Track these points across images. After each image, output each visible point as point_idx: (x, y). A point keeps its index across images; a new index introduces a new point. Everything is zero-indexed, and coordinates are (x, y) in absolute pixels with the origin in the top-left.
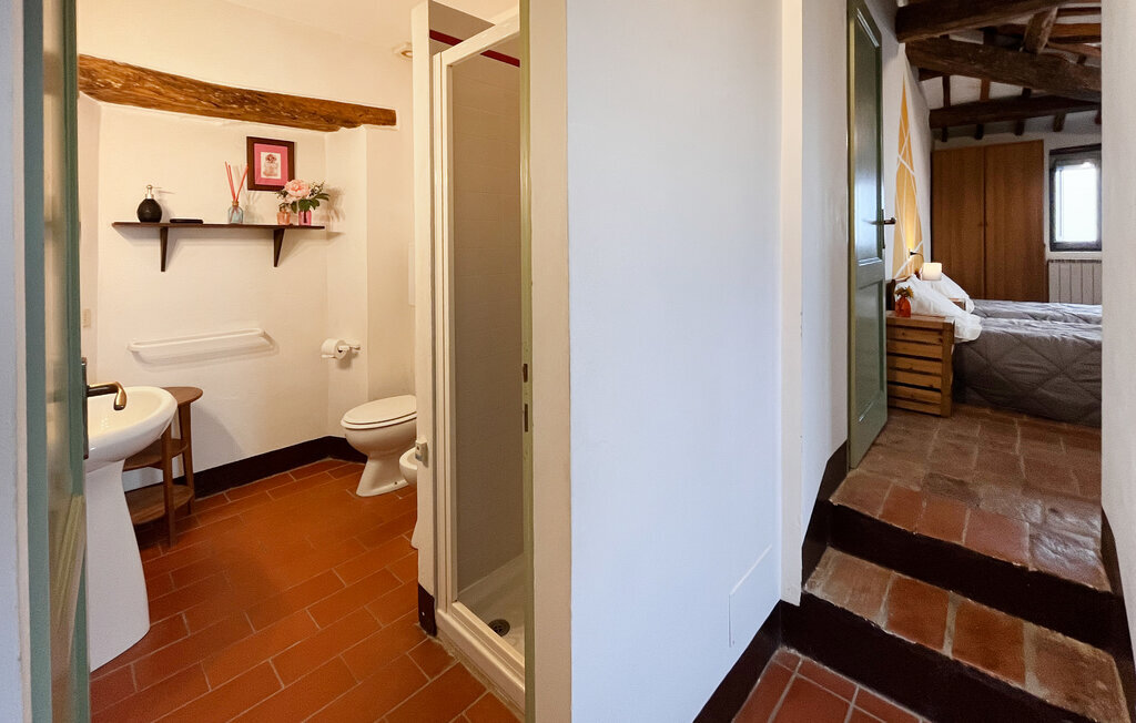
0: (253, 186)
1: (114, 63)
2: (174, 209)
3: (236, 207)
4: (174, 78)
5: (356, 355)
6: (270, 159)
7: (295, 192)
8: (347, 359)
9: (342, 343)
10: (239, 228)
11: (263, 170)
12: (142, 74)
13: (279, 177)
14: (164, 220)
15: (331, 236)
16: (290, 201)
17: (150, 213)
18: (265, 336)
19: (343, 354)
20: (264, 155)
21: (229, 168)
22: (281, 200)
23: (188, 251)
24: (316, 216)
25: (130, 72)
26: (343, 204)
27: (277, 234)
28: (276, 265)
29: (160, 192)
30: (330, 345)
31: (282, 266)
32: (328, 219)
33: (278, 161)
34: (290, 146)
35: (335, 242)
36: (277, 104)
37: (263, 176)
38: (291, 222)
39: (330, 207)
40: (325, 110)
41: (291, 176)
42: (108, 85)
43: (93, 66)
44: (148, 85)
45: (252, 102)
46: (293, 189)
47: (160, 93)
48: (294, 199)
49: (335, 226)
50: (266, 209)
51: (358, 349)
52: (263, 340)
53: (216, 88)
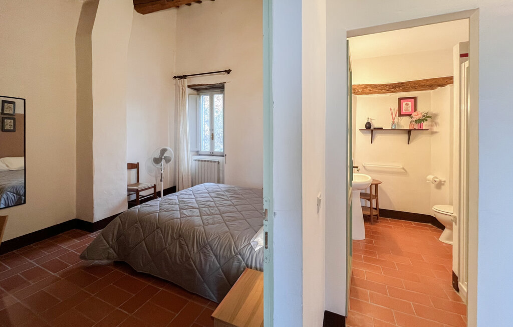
0: (400, 115)
1: (360, 85)
2: (375, 125)
3: (394, 123)
4: (375, 85)
5: (443, 184)
6: (407, 105)
7: (416, 116)
8: (439, 185)
9: (436, 178)
10: (394, 130)
11: (404, 109)
12: (366, 86)
13: (410, 111)
14: (372, 128)
15: (433, 133)
16: (414, 120)
17: (368, 126)
18: (403, 169)
19: (436, 183)
20: (404, 103)
21: (391, 110)
22: (411, 120)
23: (378, 137)
24: (425, 125)
25: (363, 86)
26: (439, 120)
27: (409, 132)
28: (408, 144)
29: (371, 119)
30: (430, 177)
31: (411, 144)
32: (432, 126)
33: (410, 105)
34: (415, 98)
35: (435, 136)
36: (408, 85)
37: (404, 111)
38: (415, 128)
39: (432, 121)
40: (428, 83)
41: (415, 110)
42: (358, 91)
43: (355, 87)
44: (368, 89)
45: (399, 87)
46: (415, 115)
47: (371, 91)
48: (416, 119)
49: (435, 129)
50: (405, 123)
51: (445, 182)
52: (403, 170)
53: (387, 85)
